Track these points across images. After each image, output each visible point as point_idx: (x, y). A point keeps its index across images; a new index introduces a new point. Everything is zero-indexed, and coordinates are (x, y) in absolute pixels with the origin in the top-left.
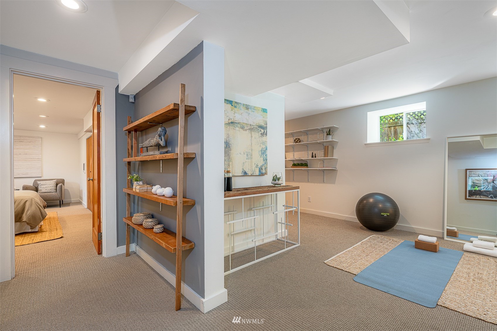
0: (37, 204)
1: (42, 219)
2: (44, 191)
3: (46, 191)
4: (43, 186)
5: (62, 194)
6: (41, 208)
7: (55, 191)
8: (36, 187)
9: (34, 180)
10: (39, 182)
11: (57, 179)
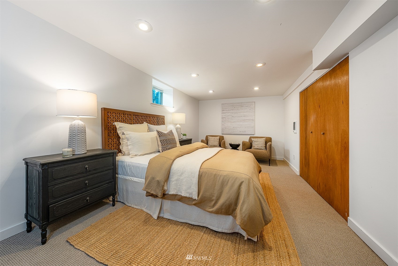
0: (256, 191)
1: (264, 224)
2: (256, 147)
3: (258, 148)
4: (256, 143)
5: (271, 153)
6: (262, 201)
7: (264, 148)
8: (251, 143)
9: (249, 136)
10: (253, 139)
11: (266, 137)
